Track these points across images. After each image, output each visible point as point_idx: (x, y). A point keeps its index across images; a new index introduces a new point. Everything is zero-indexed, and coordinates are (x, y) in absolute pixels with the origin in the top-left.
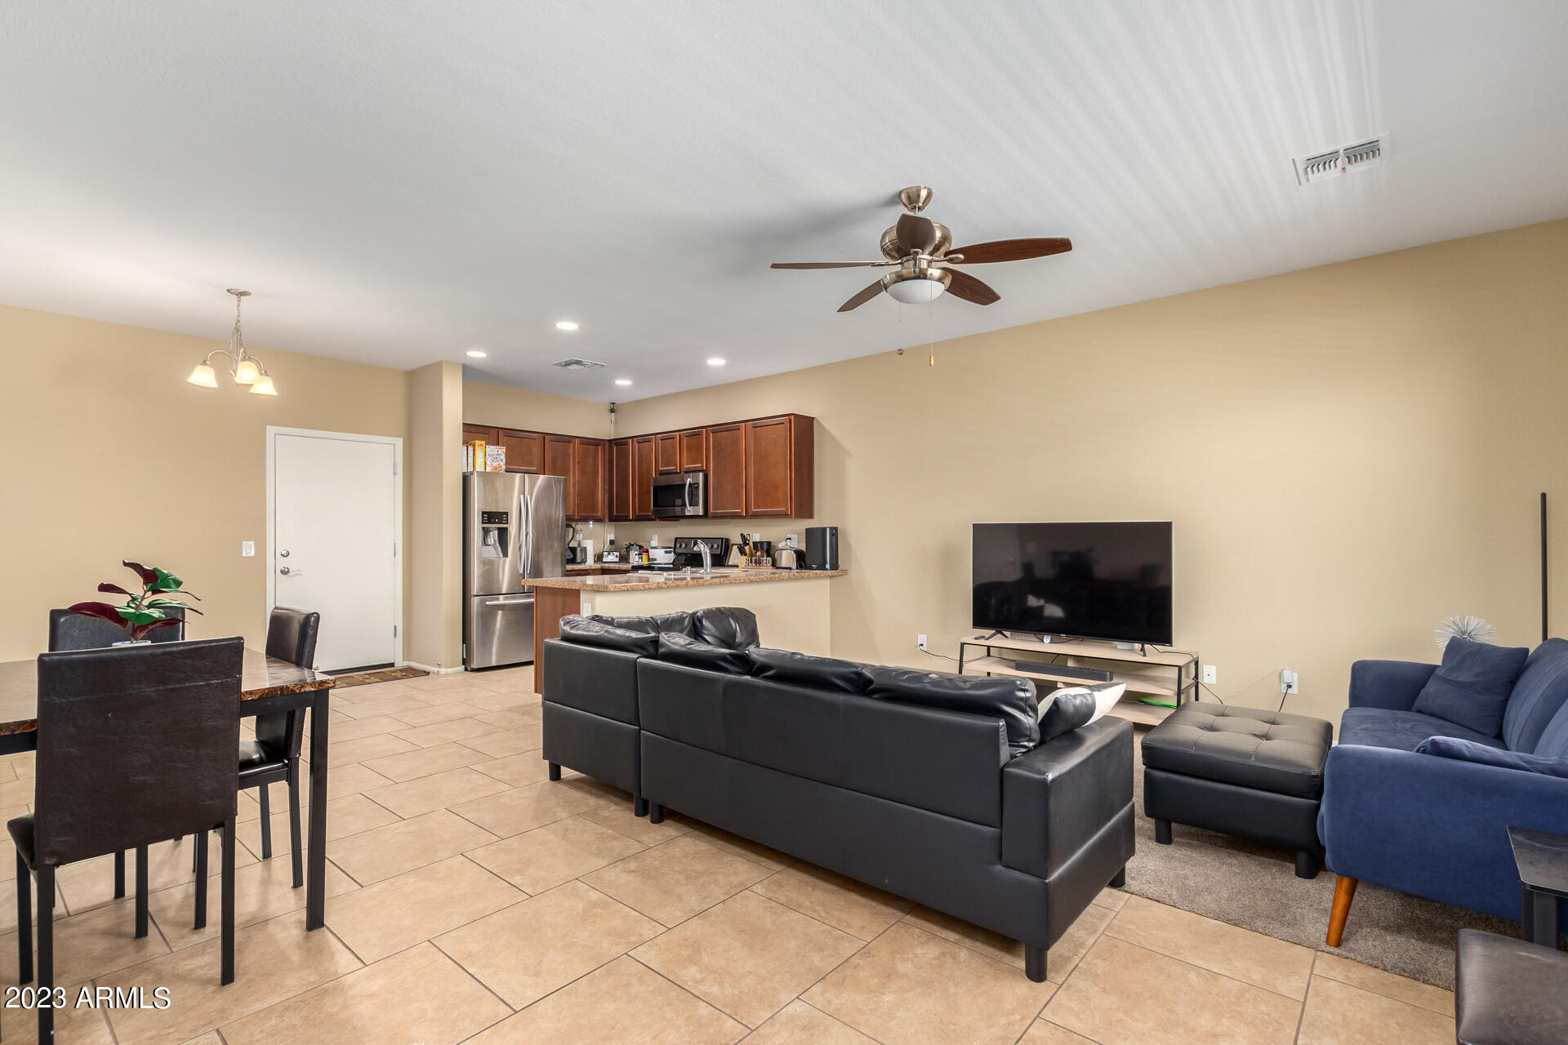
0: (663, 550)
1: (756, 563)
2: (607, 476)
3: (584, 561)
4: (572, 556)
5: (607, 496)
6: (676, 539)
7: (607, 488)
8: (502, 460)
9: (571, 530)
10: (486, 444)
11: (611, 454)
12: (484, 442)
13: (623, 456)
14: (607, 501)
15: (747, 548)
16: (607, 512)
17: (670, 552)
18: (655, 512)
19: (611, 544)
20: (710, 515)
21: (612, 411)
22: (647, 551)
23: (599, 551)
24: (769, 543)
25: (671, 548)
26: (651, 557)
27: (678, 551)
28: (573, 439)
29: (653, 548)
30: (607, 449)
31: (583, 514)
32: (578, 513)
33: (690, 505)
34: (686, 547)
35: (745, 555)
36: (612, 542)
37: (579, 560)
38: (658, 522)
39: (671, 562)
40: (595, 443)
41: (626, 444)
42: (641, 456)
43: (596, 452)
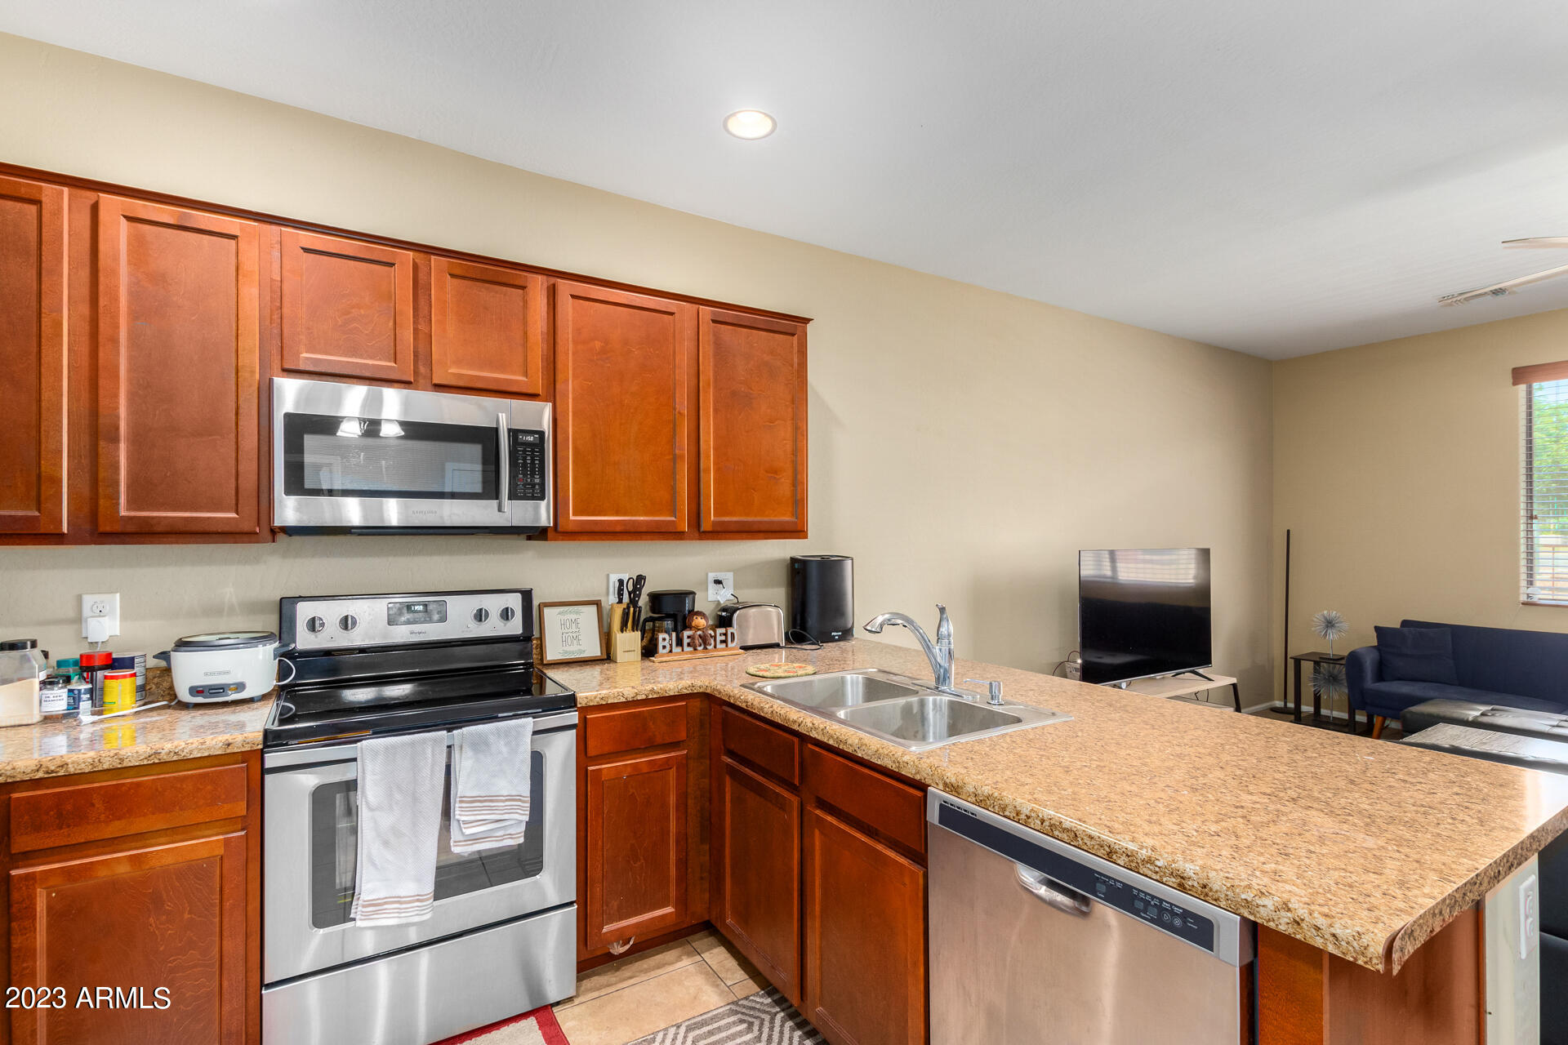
1: (696, 644)
20: (566, 526)
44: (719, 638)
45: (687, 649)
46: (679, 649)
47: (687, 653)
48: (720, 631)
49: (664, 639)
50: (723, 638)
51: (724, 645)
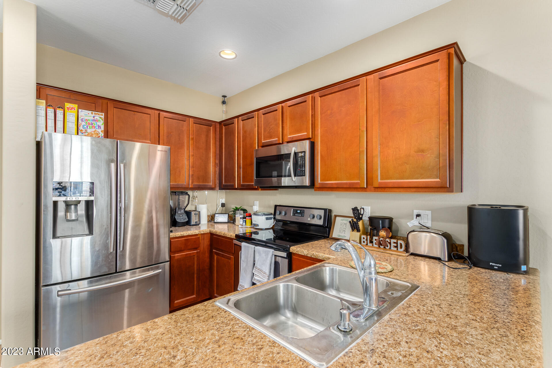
0: (264, 217)
1: (380, 244)
2: (218, 152)
3: (197, 224)
4: (187, 220)
5: (217, 169)
6: (276, 206)
7: (217, 162)
8: (99, 127)
9: (187, 196)
10: (79, 108)
11: (221, 134)
12: (76, 106)
13: (230, 134)
14: (218, 173)
15: (360, 223)
16: (217, 181)
17: (270, 219)
18: (257, 182)
19: (222, 206)
20: (317, 185)
21: (224, 102)
22: (250, 216)
23: (211, 213)
24: (391, 220)
25: (271, 214)
26: (253, 222)
27: (278, 217)
28: (188, 118)
29: (255, 214)
30: (218, 130)
31: (196, 183)
32: (193, 182)
33: (295, 176)
34: (285, 214)
35: (358, 231)
36: (223, 205)
37: (193, 222)
38: (260, 191)
39: (271, 226)
40: (208, 123)
41: (233, 123)
42: (245, 132)
43: (208, 131)
44: (393, 244)
45: (375, 245)
46: (371, 245)
47: (375, 247)
48: (393, 241)
49: (364, 238)
50: (395, 245)
51: (395, 249)
